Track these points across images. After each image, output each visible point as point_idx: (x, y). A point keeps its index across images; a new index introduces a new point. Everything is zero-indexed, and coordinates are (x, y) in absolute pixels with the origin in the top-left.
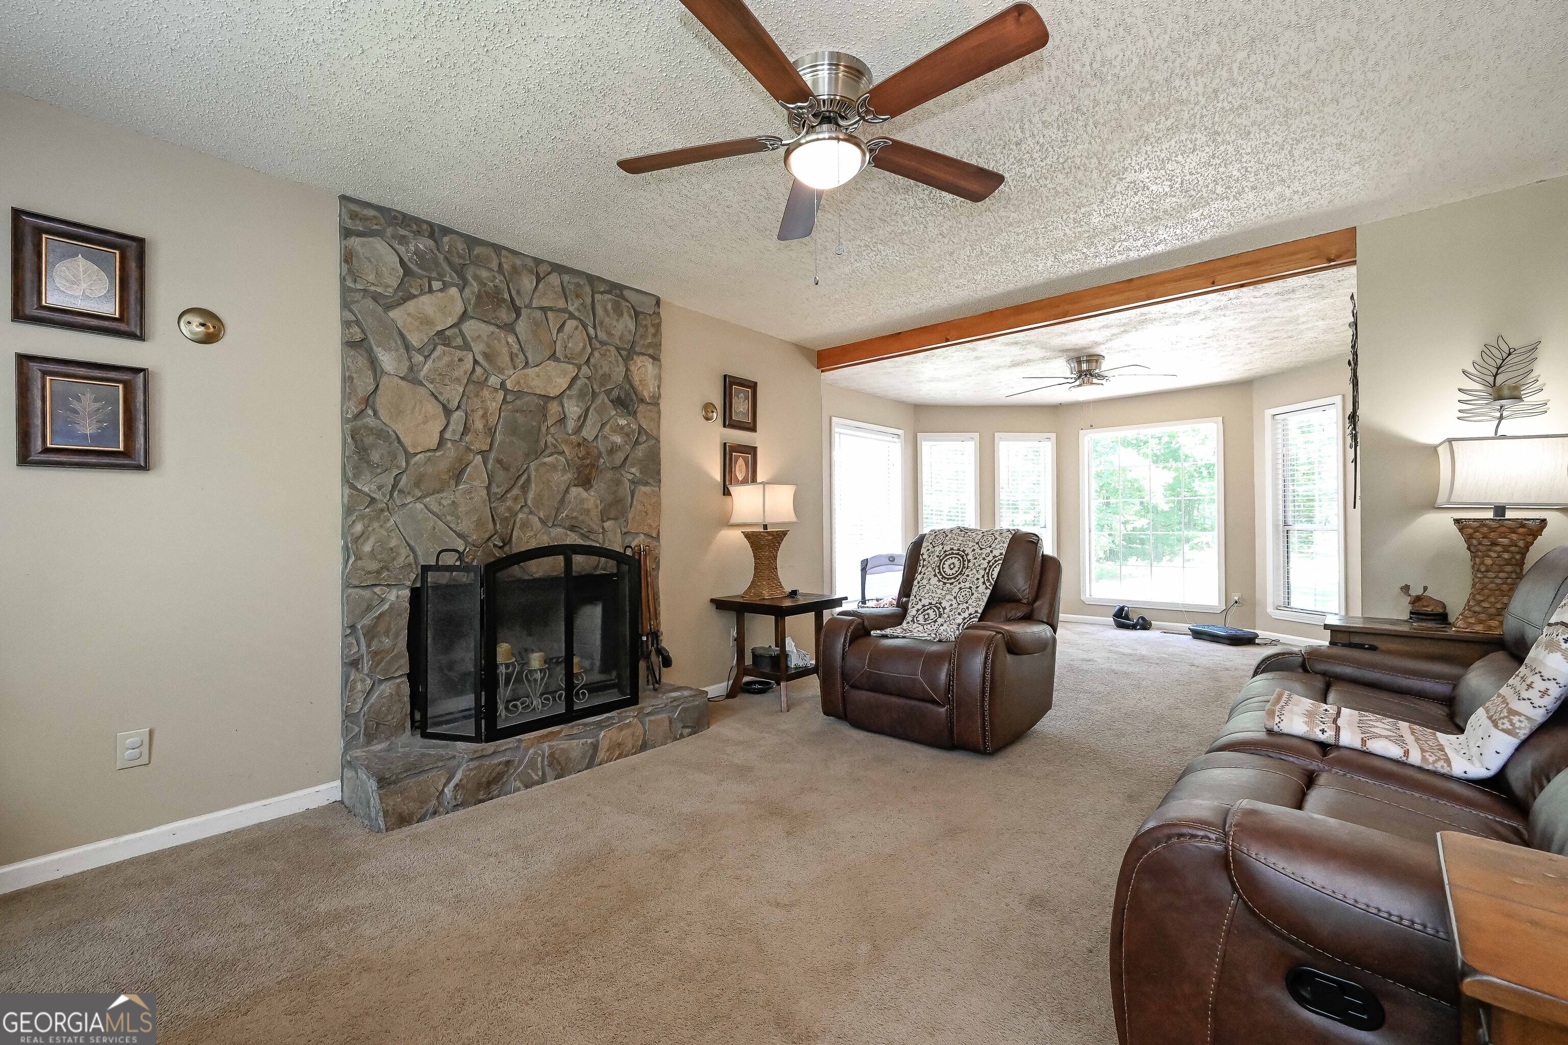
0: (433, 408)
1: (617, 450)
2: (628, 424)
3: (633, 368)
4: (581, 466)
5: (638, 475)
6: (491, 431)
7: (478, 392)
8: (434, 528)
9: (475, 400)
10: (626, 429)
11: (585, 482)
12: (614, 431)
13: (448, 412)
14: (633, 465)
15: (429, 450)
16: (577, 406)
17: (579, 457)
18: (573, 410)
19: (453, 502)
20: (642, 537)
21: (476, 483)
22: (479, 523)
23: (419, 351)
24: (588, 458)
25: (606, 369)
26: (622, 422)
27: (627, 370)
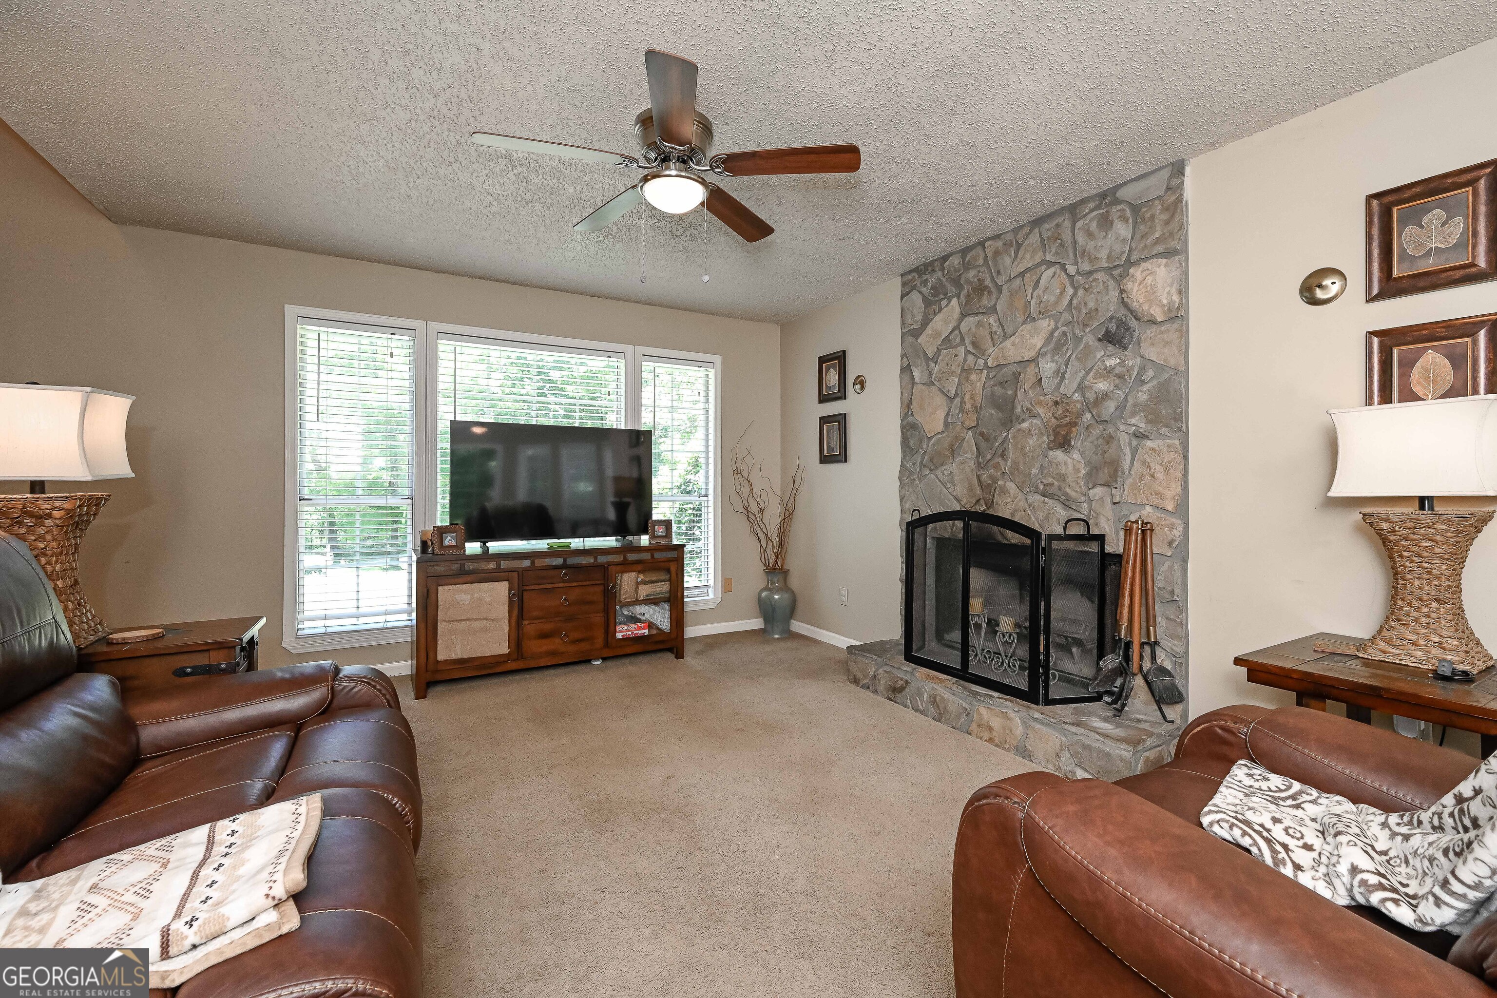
0: (940, 400)
1: (1103, 399)
2: (1122, 363)
3: (1129, 285)
4: (1058, 426)
5: (1142, 425)
6: (976, 409)
7: (968, 378)
8: (941, 493)
9: (967, 385)
10: (1118, 370)
11: (1063, 442)
12: (1099, 376)
13: (951, 399)
14: (1133, 414)
15: (938, 433)
16: (1053, 362)
17: (1055, 418)
18: (1047, 367)
19: (951, 472)
20: (1149, 509)
21: (968, 455)
22: (971, 489)
23: (932, 360)
24: (1066, 416)
25: (1091, 304)
26: (1111, 362)
27: (1122, 291)
